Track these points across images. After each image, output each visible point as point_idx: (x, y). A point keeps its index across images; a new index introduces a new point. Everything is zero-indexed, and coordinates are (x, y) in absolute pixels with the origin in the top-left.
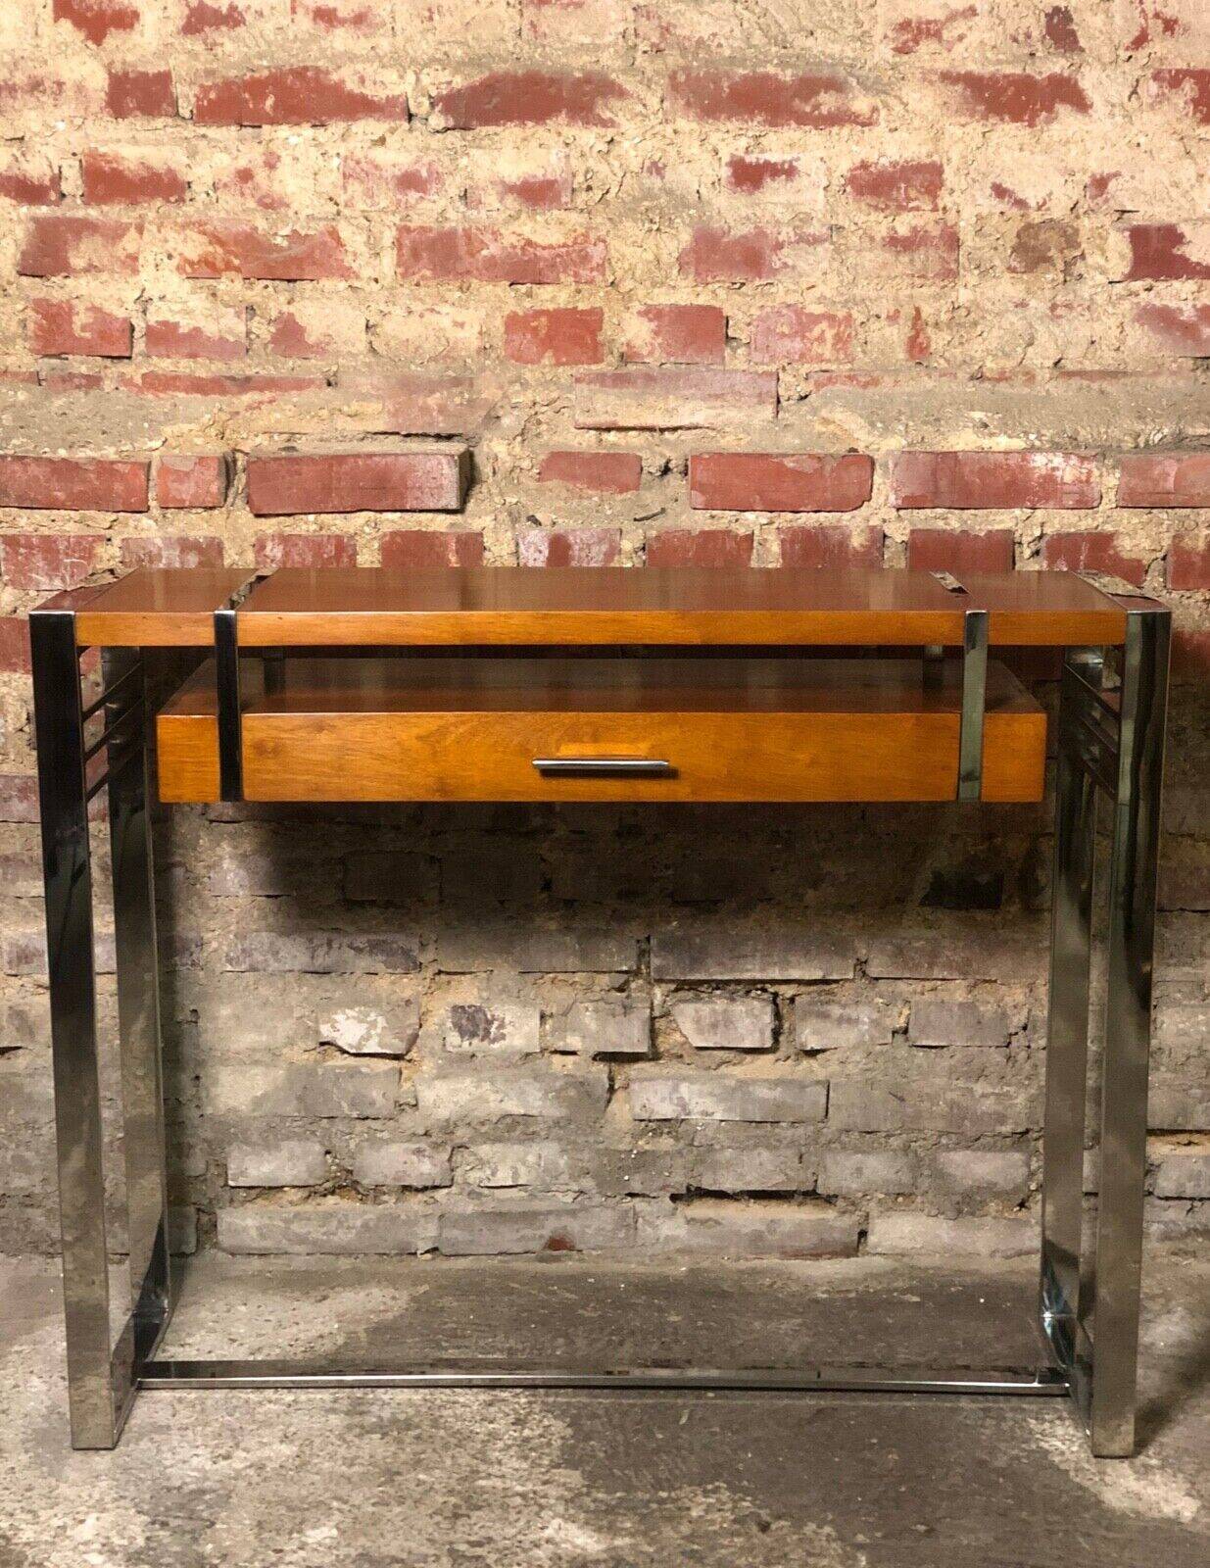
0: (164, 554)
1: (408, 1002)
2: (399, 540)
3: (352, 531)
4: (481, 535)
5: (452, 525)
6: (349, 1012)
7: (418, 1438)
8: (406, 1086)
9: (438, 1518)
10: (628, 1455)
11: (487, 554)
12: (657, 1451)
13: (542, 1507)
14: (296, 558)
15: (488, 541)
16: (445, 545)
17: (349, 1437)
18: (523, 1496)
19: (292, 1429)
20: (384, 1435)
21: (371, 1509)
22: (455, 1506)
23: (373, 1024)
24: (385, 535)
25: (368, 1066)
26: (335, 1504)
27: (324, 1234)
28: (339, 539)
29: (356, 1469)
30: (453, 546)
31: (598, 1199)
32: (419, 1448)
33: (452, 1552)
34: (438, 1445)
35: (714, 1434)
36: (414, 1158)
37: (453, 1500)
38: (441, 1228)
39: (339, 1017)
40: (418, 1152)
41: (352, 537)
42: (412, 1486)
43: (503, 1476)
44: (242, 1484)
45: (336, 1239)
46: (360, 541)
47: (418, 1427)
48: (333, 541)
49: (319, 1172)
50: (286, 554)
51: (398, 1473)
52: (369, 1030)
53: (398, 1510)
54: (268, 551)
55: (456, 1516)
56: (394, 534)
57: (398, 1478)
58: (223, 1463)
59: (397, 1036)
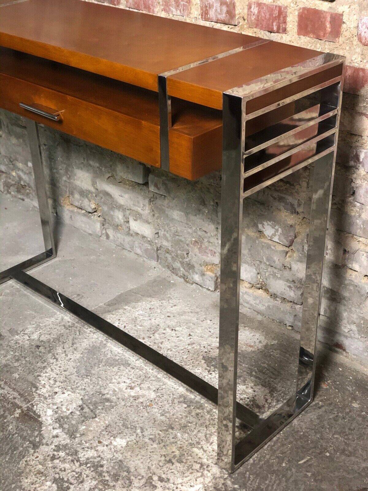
0: (215, 5)
1: (291, 226)
2: (306, 12)
3: (286, 5)
4: (342, 15)
5: (330, 8)
6: (269, 223)
7: (197, 414)
8: (288, 259)
9: (163, 458)
10: (260, 468)
11: (344, 26)
12: (273, 472)
13: (202, 475)
14: (263, 14)
15: (345, 19)
16: (325, 18)
17: (176, 401)
18: (202, 465)
19: (164, 387)
20: (189, 406)
21: (147, 440)
22: (174, 457)
23: (277, 230)
24: (300, 9)
25: (274, 246)
26: (139, 431)
27: (255, 303)
28: (280, 8)
29: (163, 418)
30: (329, 19)
31: (357, 336)
32: (192, 419)
33: (151, 478)
34: (202, 421)
35: (306, 476)
36: (288, 289)
37: (177, 453)
38: (295, 320)
39: (265, 223)
40: (290, 287)
41: (286, 7)
42: (171, 437)
43: (205, 451)
44: (123, 403)
45: (258, 307)
46: (289, 11)
47: (203, 409)
48: (278, 9)
49: (255, 280)
50: (259, 12)
51: (172, 428)
52: (275, 232)
53: (155, 445)
54: (252, 9)
55: (170, 461)
56: (304, 9)
57: (170, 431)
58: (129, 390)
59: (285, 238)
